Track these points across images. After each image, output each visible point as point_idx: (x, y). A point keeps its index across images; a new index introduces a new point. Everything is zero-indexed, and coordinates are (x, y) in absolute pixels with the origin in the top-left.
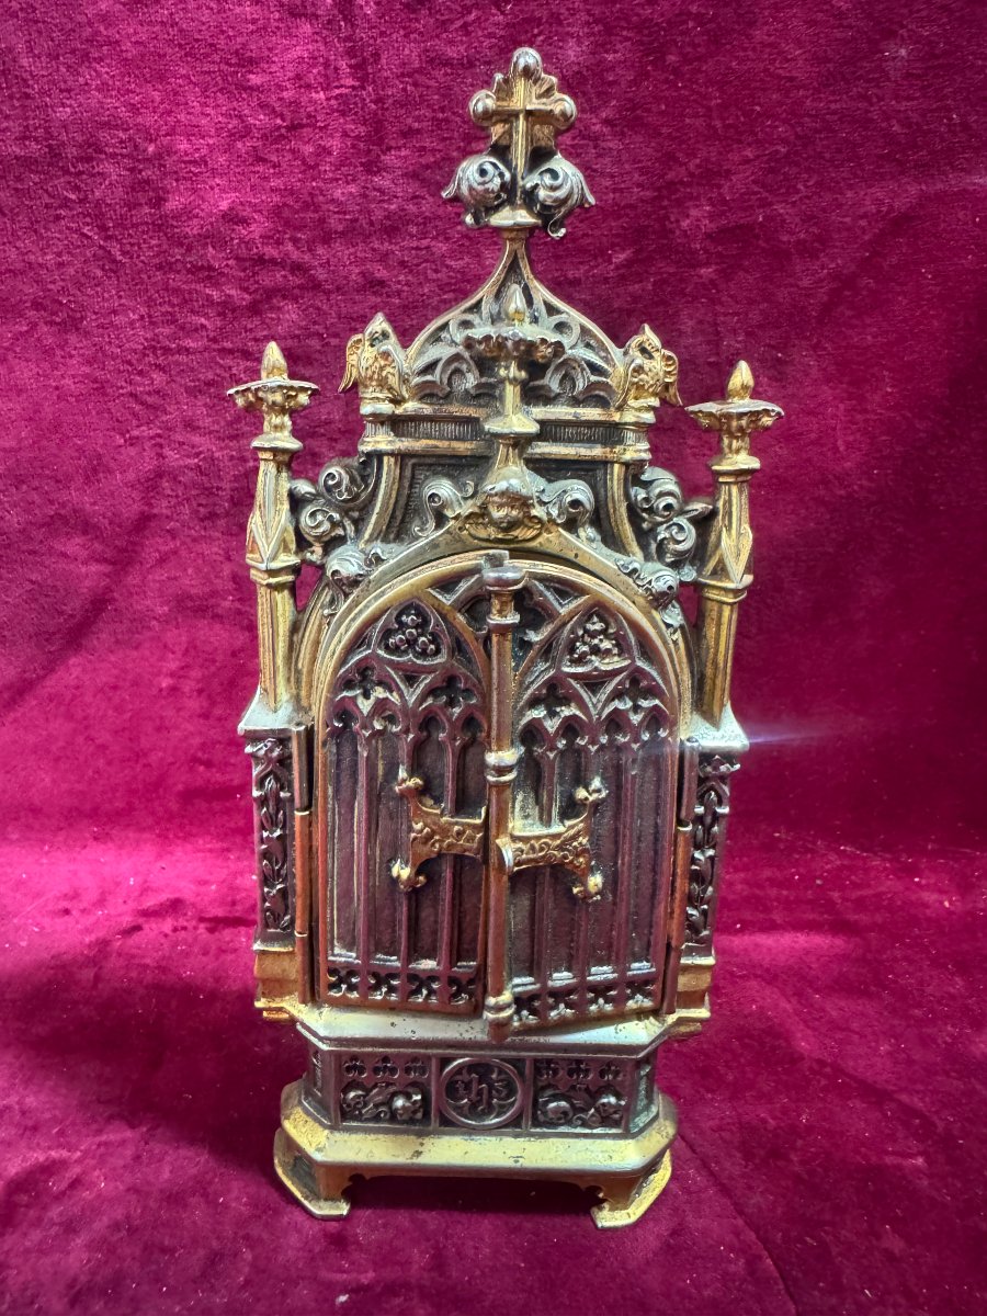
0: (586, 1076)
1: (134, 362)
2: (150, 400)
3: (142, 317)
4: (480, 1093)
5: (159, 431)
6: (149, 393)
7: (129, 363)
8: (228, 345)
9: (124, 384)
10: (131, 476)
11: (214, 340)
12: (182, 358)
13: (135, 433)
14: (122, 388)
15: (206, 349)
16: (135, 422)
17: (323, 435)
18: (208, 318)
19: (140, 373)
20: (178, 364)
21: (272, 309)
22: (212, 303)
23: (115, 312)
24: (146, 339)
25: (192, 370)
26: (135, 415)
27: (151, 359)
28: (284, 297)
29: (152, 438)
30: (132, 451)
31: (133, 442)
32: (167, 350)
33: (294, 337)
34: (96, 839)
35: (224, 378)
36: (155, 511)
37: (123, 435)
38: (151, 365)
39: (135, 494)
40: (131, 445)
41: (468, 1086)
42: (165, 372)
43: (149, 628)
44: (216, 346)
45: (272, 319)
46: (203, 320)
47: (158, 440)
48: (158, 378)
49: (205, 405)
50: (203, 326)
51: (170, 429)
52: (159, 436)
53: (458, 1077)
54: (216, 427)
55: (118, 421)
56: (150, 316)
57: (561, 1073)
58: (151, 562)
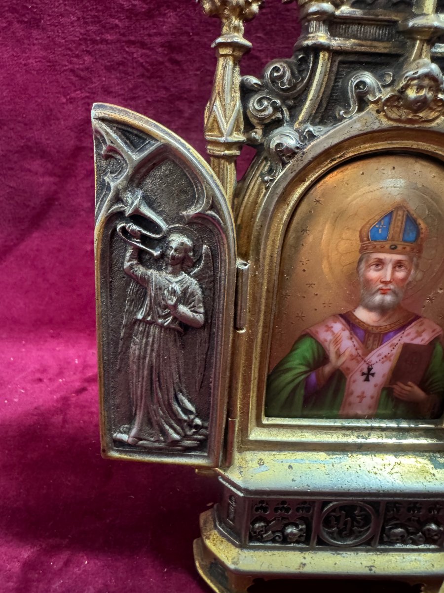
0: (419, 512)
1: (74, 49)
2: (82, 74)
3: (79, 19)
4: (346, 523)
5: (88, 94)
6: (82, 70)
7: (70, 49)
8: (132, 38)
9: (67, 64)
10: (70, 123)
11: (124, 35)
12: (103, 47)
13: (73, 95)
14: (66, 66)
15: (118, 41)
16: (73, 88)
17: (186, 99)
18: (120, 20)
19: (77, 56)
20: (100, 51)
21: (160, 14)
22: (123, 9)
23: (62, 15)
24: (81, 34)
25: (109, 54)
26: (73, 84)
27: (84, 47)
28: (168, 7)
29: (83, 99)
30: (71, 107)
31: (71, 101)
32: (94, 42)
33: (173, 34)
34: (52, 337)
35: (128, 60)
36: (84, 145)
37: (65, 96)
38: (83, 51)
39: (72, 134)
40: (71, 103)
41: (338, 519)
42: (92, 56)
43: (80, 216)
44: (124, 39)
45: (160, 21)
46: (117, 22)
47: (87, 100)
48: (88, 59)
49: (117, 78)
50: (117, 26)
51: (94, 93)
52: (88, 97)
53: (333, 514)
54: (122, 92)
55: (62, 87)
56: (84, 18)
57: (402, 510)
58: (82, 176)
